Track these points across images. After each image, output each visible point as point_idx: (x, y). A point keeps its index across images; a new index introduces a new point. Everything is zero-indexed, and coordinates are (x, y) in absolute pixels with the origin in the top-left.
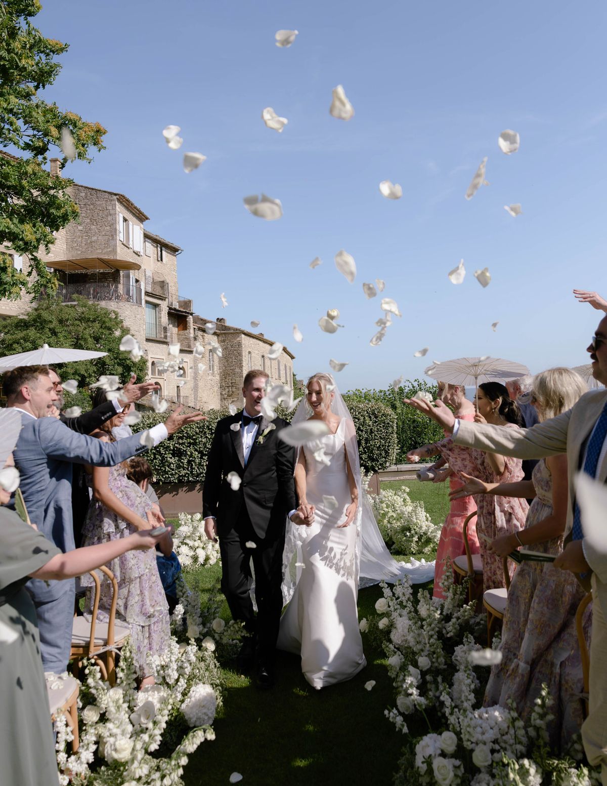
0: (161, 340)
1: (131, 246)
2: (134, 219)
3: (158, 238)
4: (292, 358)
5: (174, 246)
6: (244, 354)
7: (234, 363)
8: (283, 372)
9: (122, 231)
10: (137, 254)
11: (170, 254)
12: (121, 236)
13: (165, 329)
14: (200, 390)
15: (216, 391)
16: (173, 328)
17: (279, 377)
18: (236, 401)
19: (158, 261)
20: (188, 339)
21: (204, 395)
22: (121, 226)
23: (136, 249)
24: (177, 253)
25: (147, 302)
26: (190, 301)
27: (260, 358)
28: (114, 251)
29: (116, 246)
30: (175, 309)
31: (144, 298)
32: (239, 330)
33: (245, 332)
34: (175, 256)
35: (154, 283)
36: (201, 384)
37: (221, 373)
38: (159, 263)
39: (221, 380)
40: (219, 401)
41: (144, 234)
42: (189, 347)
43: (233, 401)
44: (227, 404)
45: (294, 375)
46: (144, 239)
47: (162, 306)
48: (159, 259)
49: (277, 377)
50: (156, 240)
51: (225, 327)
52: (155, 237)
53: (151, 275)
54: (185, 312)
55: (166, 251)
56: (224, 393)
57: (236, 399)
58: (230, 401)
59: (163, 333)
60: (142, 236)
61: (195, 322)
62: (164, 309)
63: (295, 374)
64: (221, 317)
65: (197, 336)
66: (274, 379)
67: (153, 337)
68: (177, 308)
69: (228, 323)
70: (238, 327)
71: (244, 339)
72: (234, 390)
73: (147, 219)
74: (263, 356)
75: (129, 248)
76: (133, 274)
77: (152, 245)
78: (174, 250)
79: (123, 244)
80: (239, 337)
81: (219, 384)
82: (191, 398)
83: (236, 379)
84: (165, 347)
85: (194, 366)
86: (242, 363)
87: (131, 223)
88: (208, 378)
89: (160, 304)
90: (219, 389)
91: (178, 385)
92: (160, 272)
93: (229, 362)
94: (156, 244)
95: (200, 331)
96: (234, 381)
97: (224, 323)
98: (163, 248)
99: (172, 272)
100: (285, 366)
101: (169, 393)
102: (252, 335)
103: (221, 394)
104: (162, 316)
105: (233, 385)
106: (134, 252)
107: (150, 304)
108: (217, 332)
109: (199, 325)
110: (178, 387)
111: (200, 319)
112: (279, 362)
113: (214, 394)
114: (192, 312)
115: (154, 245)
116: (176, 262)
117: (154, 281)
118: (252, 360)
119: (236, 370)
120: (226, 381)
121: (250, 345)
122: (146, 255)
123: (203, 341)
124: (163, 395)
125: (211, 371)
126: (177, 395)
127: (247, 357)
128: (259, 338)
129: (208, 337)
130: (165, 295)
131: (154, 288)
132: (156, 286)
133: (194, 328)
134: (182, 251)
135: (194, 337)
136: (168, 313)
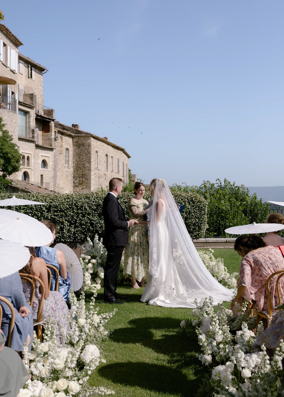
0: (30, 139)
1: (8, 66)
2: (12, 44)
3: (29, 60)
4: (129, 157)
5: (41, 66)
6: (92, 153)
7: (84, 159)
8: (121, 168)
10: (13, 72)
11: (38, 73)
12: (1, 58)
13: (33, 131)
14: (58, 179)
15: (70, 180)
16: (39, 131)
17: (118, 171)
18: (85, 188)
20: (50, 139)
21: (61, 183)
22: (1, 49)
23: (13, 68)
24: (43, 72)
25: (20, 110)
26: (52, 110)
27: (104, 157)
30: (41, 116)
31: (18, 106)
32: (89, 134)
33: (94, 135)
34: (42, 75)
35: (25, 95)
36: (59, 174)
37: (74, 166)
38: (30, 79)
39: (74, 171)
40: (72, 187)
41: (19, 56)
42: (51, 145)
43: (83, 188)
44: (78, 190)
45: (129, 171)
46: (19, 60)
47: (31, 113)
48: (30, 76)
49: (117, 172)
50: (27, 61)
51: (79, 131)
52: (27, 59)
53: (23, 89)
54: (49, 119)
55: (35, 71)
56: (76, 182)
57: (85, 187)
58: (81, 188)
59: (31, 134)
60: (17, 58)
61: (56, 126)
62: (32, 116)
63: (130, 169)
64: (75, 124)
65: (57, 137)
66: (114, 172)
67: (23, 136)
68: (43, 115)
69: (80, 129)
71: (93, 142)
72: (84, 180)
73: (21, 44)
74: (107, 155)
75: (7, 67)
76: (10, 88)
77: (24, 65)
78: (41, 70)
79: (3, 64)
80: (89, 139)
81: (73, 175)
82: (52, 185)
83: (86, 171)
84: (33, 145)
85: (54, 160)
86: (91, 160)
87: (9, 47)
88: (64, 170)
89: (30, 112)
90: (72, 179)
91: (42, 174)
92: (30, 86)
93: (81, 158)
94: (27, 64)
95: (60, 134)
96: (84, 173)
97: (78, 128)
98: (33, 68)
99: (39, 87)
100: (123, 163)
101: (35, 180)
102: (99, 139)
103: (74, 182)
104: (31, 121)
105: (83, 176)
106: (11, 70)
107: (22, 111)
108: (72, 135)
109: (59, 129)
110: (42, 176)
111: (60, 125)
112: (118, 160)
113: (68, 182)
114: (54, 119)
115: (26, 65)
116: (42, 80)
117: (25, 94)
118: (98, 158)
119: (86, 165)
120: (78, 173)
121: (97, 146)
122: (20, 73)
123: (62, 142)
124: (30, 181)
125: (67, 165)
126: (41, 182)
127: (94, 155)
128: (104, 141)
129: (65, 138)
130: (33, 104)
131: (25, 99)
132: (26, 97)
133: (55, 131)
134: (47, 71)
135: (55, 138)
136: (36, 119)
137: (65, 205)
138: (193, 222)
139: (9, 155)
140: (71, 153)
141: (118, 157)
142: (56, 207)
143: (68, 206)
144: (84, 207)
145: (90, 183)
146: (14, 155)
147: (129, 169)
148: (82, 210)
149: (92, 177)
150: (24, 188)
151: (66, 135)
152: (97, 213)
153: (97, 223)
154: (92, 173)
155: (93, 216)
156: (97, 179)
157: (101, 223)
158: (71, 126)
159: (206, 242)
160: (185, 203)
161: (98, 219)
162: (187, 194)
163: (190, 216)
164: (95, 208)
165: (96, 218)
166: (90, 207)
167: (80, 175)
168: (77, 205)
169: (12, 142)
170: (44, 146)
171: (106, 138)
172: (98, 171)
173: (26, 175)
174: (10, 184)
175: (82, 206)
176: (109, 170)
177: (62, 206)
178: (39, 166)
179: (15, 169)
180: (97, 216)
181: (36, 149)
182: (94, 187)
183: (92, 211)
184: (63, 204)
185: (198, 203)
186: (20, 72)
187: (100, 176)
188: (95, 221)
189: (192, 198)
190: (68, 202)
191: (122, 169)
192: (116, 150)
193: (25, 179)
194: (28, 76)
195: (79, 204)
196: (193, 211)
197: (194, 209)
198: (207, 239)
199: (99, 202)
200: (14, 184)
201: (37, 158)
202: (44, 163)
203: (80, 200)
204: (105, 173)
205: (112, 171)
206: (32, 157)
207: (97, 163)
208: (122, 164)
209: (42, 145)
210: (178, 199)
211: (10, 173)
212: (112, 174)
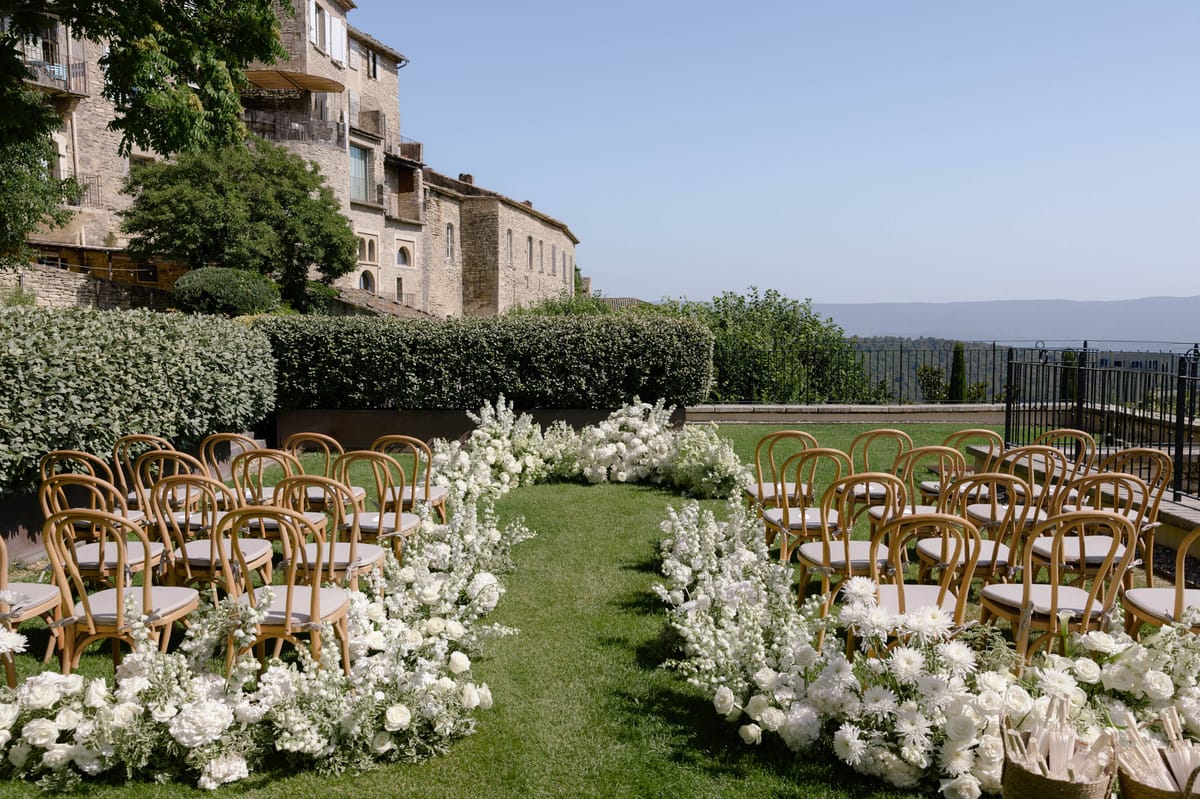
0: (375, 205)
1: (328, 52)
2: (333, 10)
3: (369, 39)
4: (575, 242)
5: (394, 53)
6: (500, 233)
7: (485, 246)
8: (560, 264)
9: (314, 27)
10: (336, 65)
11: (388, 69)
12: (312, 36)
13: (380, 189)
14: (432, 287)
15: (455, 288)
16: (392, 190)
17: (554, 271)
18: (487, 307)
19: (370, 78)
20: (415, 205)
21: (438, 294)
22: (312, 18)
23: (336, 57)
24: (399, 65)
25: (352, 144)
26: (419, 146)
27: (525, 241)
28: (302, 59)
29: (305, 52)
30: (395, 157)
31: (348, 137)
32: (495, 195)
33: (504, 197)
34: (396, 73)
35: (363, 114)
36: (434, 276)
37: (463, 261)
38: (371, 81)
39: (464, 271)
40: (460, 304)
41: (348, 32)
42: (417, 218)
43: (482, 306)
44: (472, 309)
45: (577, 270)
46: (349, 41)
47: (375, 151)
48: (372, 75)
49: (550, 272)
50: (366, 41)
51: (473, 188)
52: (365, 37)
53: (358, 100)
54: (412, 163)
55: (381, 64)
56: (468, 292)
57: (485, 303)
58: (477, 306)
59: (376, 195)
60: (345, 35)
61: (425, 179)
62: (378, 157)
63: (578, 267)
64: (465, 173)
65: (429, 201)
66: (546, 273)
67: (361, 198)
68: (399, 154)
69: (476, 184)
70: (493, 191)
71: (503, 212)
72: (483, 288)
73: (353, 6)
74: (530, 239)
75: (324, 55)
76: (332, 101)
77: (360, 53)
78: (393, 60)
79: (316, 49)
80: (493, 206)
81: (461, 279)
82: (419, 297)
83: (488, 272)
84: (380, 219)
85: (424, 249)
86: (497, 248)
87: (327, 13)
88: (444, 269)
89: (372, 149)
90: (461, 286)
91: (400, 277)
92: (372, 95)
93: (477, 245)
94: (365, 49)
95: (434, 195)
96: (485, 275)
97: (471, 182)
98: (378, 59)
99: (392, 97)
100: (564, 255)
101: (386, 288)
102: (513, 205)
103: (463, 294)
104: (375, 167)
105: (482, 280)
106: (332, 62)
107: (358, 149)
108: (458, 197)
109: (432, 185)
110: (399, 280)
111: (436, 176)
112: (554, 247)
113: (453, 293)
114: (422, 164)
115: (363, 51)
116: (396, 82)
117: (363, 110)
118: (513, 244)
119: (488, 259)
120: (472, 274)
121: (511, 220)
122: (351, 68)
123: (439, 211)
124: (376, 290)
125: (449, 258)
126: (398, 292)
127: (505, 237)
128: (525, 209)
129: (446, 204)
130: (379, 133)
131: (363, 122)
132: (365, 118)
133: (425, 189)
134: (407, 61)
135: (424, 204)
136: (385, 163)
138: (685, 373)
140: (457, 233)
141: (553, 242)
142: (427, 343)
145: (496, 295)
147: (575, 267)
149: (501, 283)
150: (365, 305)
151: (447, 196)
154: (501, 275)
156: (511, 288)
157: (512, 374)
158: (457, 179)
160: (672, 337)
161: (506, 367)
162: (676, 320)
163: (680, 361)
164: (501, 345)
165: (502, 365)
167: (477, 279)
168: (466, 339)
169: (339, 212)
170: (403, 219)
171: (529, 203)
172: (513, 272)
173: (367, 279)
174: (336, 297)
175: (476, 343)
176: (534, 268)
178: (393, 260)
179: (348, 267)
181: (387, 226)
182: (504, 304)
185: (695, 337)
186: (352, 66)
187: (516, 280)
188: (500, 370)
189: (685, 328)
190: (448, 333)
191: (562, 266)
192: (548, 230)
193: (366, 287)
194: (369, 73)
195: (471, 338)
196: (686, 353)
197: (688, 348)
198: (717, 406)
200: (344, 298)
201: (390, 244)
202: (404, 255)
203: (472, 331)
204: (527, 274)
205: (542, 272)
206: (380, 242)
207: (511, 254)
208: (561, 256)
209: (400, 219)
210: (659, 330)
211: (338, 274)
212: (541, 276)
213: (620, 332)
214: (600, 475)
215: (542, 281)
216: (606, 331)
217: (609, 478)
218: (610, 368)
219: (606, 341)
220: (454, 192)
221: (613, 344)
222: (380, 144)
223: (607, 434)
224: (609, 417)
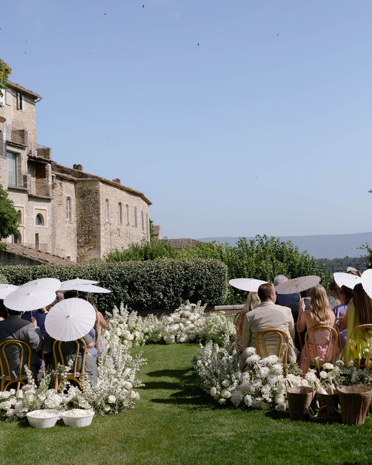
0: (22, 188)
3: (18, 87)
4: (149, 203)
5: (33, 94)
6: (101, 202)
7: (91, 210)
8: (139, 219)
10: (0, 105)
11: (29, 103)
13: (25, 178)
14: (57, 238)
15: (72, 238)
16: (32, 178)
17: (136, 224)
18: (93, 249)
19: (18, 109)
20: (46, 187)
21: (61, 243)
24: (36, 100)
25: (8, 151)
26: (48, 150)
27: (117, 206)
30: (34, 158)
31: (5, 147)
32: (97, 177)
33: (103, 179)
34: (34, 105)
35: (14, 132)
36: (58, 231)
37: (77, 220)
38: (19, 111)
39: (78, 227)
40: (76, 249)
42: (48, 195)
43: (90, 249)
44: (83, 252)
45: (151, 222)
47: (22, 154)
48: (19, 108)
49: (134, 224)
50: (16, 88)
51: (83, 174)
52: (15, 86)
53: (11, 123)
54: (45, 160)
55: (25, 100)
56: (80, 241)
57: (92, 247)
58: (87, 249)
59: (22, 182)
61: (53, 169)
62: (24, 158)
63: (152, 220)
64: (77, 164)
65: (55, 184)
66: (131, 226)
67: (13, 186)
68: (36, 156)
69: (85, 171)
71: (102, 187)
72: (91, 238)
74: (120, 204)
77: (12, 95)
78: (32, 98)
80: (96, 185)
81: (76, 232)
82: (50, 245)
83: (94, 227)
84: (25, 196)
85: (52, 214)
86: (99, 211)
88: (65, 226)
89: (20, 153)
90: (76, 237)
91: (37, 233)
92: (19, 120)
93: (86, 209)
94: (16, 92)
95: (59, 179)
96: (91, 229)
97: (81, 170)
98: (23, 97)
99: (31, 120)
100: (142, 213)
101: (28, 241)
102: (109, 183)
103: (78, 242)
104: (22, 165)
105: (90, 232)
107: (11, 153)
108: (74, 180)
109: (57, 173)
110: (37, 235)
111: (58, 167)
112: (135, 208)
113: (71, 241)
114: (51, 161)
115: (14, 94)
116: (34, 110)
117: (14, 130)
118: (109, 208)
119: (93, 218)
120: (83, 229)
121: (107, 193)
122: (7, 105)
123: (61, 189)
124: (22, 242)
125: (68, 219)
126: (36, 243)
127: (104, 204)
128: (115, 184)
129: (66, 185)
130: (24, 144)
131: (14, 137)
132: (16, 135)
133: (53, 176)
134: (41, 98)
135: (52, 185)
136: (28, 162)
137: (89, 276)
138: (213, 288)
139: (6, 216)
140: (74, 202)
141: (135, 205)
143: (91, 276)
144: (107, 277)
145: (99, 242)
146: (11, 216)
147: (150, 220)
148: (106, 280)
149: (102, 234)
150: (22, 254)
151: (67, 180)
152: (120, 283)
153: (121, 292)
154: (102, 228)
155: (116, 285)
156: (108, 236)
157: (124, 292)
158: (72, 168)
159: (233, 309)
160: (206, 270)
161: (121, 289)
162: (208, 261)
163: (210, 282)
164: (118, 277)
165: (119, 288)
166: (113, 277)
167: (86, 232)
168: (100, 275)
170: (39, 196)
171: (118, 180)
172: (110, 226)
173: (17, 235)
174: (4, 250)
175: (105, 277)
176: (123, 223)
177: (86, 277)
178: (33, 222)
180: (120, 285)
181: (29, 200)
182: (104, 248)
183: (115, 281)
184: (87, 275)
185: (217, 269)
186: (7, 103)
187: (112, 231)
188: (118, 290)
189: (212, 264)
190: (91, 272)
191: (141, 220)
192: (132, 197)
193: (16, 242)
194: (17, 106)
195: (103, 274)
196: (213, 278)
197: (214, 275)
198: (235, 306)
199: (121, 272)
200: (9, 250)
201: (31, 212)
202: (40, 218)
204: (119, 227)
205: (128, 225)
206: (24, 211)
207: (108, 215)
208: (140, 213)
209: (37, 196)
210: (199, 266)
212: (128, 228)
213: (179, 268)
214: (172, 339)
215: (128, 231)
216: (172, 268)
217: (176, 341)
218: (175, 287)
219: (172, 273)
220: (70, 177)
221: (176, 274)
222: (25, 150)
223: (174, 319)
224: (175, 312)
